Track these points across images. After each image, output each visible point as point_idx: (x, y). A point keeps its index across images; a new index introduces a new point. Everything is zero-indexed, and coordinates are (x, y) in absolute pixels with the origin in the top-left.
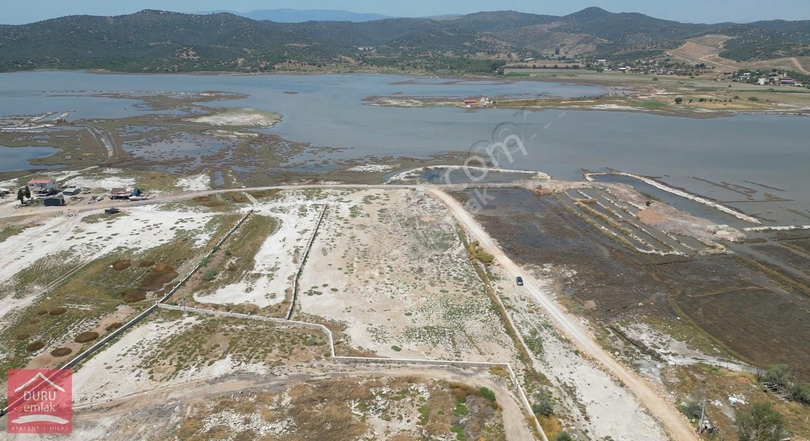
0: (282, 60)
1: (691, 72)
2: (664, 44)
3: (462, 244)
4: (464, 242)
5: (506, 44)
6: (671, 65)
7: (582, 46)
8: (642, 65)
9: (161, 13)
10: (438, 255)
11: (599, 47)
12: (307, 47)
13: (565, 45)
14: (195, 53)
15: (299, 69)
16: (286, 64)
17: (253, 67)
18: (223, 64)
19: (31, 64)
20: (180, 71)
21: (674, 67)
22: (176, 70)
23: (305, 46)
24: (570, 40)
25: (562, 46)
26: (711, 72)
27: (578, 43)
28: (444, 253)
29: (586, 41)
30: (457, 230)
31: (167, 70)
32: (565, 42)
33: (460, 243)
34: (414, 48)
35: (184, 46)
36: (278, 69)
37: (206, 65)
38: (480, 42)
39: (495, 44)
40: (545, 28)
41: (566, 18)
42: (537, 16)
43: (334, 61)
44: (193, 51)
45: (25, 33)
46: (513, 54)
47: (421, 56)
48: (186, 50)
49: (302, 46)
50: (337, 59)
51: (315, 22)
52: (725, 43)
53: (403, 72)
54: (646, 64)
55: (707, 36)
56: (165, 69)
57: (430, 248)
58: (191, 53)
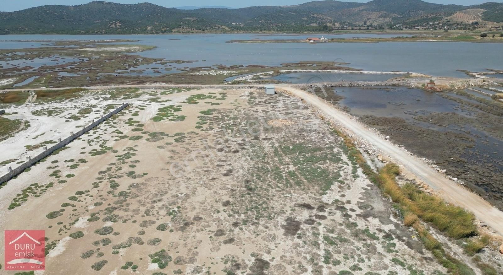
0: (179, 26)
1: (469, 27)
2: (441, 14)
3: (360, 171)
4: (361, 166)
5: (330, 18)
6: (453, 24)
7: (381, 19)
8: (431, 25)
9: (105, 3)
10: (309, 207)
11: (394, 19)
12: (196, 20)
13: (370, 19)
14: (121, 24)
15: (189, 32)
16: (180, 29)
17: (158, 30)
18: (137, 29)
19: (7, 31)
20: (106, 33)
21: (455, 26)
22: (103, 33)
23: (195, 19)
24: (373, 15)
25: (368, 19)
26: (485, 27)
27: (379, 17)
28: (325, 199)
29: (384, 16)
30: (336, 141)
31: (97, 33)
32: (370, 17)
33: (355, 170)
34: (269, 22)
35: (114, 20)
36: (175, 32)
37: (126, 30)
38: (313, 17)
39: (323, 19)
40: (356, 9)
41: (369, 3)
42: (349, 3)
43: (215, 28)
44: (120, 23)
45: (13, 15)
46: (336, 24)
47: (273, 25)
48: (114, 23)
49: (193, 19)
50: (216, 27)
51: (205, 9)
52: (482, 14)
53: (261, 32)
54: (433, 25)
55: (469, 10)
56: (96, 32)
57: (288, 184)
58: (118, 24)
